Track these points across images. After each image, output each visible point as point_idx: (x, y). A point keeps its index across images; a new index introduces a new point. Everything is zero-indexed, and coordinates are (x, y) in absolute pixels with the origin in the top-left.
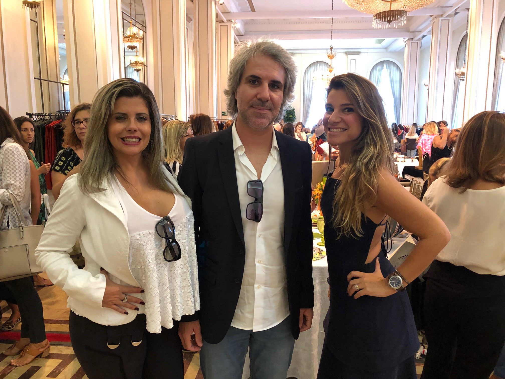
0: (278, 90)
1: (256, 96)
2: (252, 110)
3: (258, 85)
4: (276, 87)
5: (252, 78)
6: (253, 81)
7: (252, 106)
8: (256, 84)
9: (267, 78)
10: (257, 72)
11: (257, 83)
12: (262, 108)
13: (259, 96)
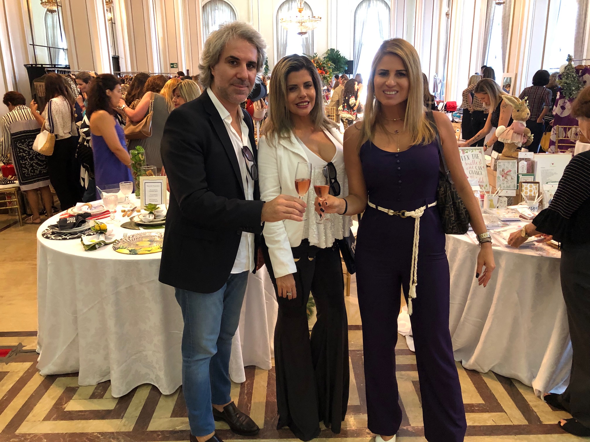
0: (253, 69)
1: (236, 75)
2: (232, 88)
3: (236, 65)
4: (252, 66)
5: (232, 59)
6: (232, 62)
7: (232, 84)
8: (235, 65)
9: (245, 59)
10: (236, 54)
11: (235, 63)
12: (241, 86)
13: (238, 76)
